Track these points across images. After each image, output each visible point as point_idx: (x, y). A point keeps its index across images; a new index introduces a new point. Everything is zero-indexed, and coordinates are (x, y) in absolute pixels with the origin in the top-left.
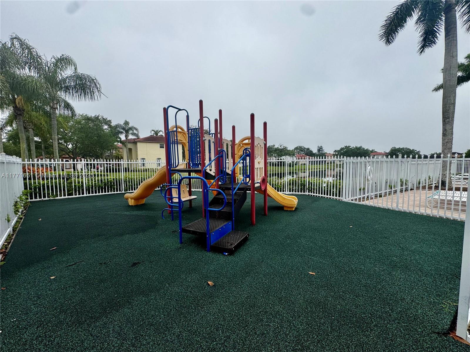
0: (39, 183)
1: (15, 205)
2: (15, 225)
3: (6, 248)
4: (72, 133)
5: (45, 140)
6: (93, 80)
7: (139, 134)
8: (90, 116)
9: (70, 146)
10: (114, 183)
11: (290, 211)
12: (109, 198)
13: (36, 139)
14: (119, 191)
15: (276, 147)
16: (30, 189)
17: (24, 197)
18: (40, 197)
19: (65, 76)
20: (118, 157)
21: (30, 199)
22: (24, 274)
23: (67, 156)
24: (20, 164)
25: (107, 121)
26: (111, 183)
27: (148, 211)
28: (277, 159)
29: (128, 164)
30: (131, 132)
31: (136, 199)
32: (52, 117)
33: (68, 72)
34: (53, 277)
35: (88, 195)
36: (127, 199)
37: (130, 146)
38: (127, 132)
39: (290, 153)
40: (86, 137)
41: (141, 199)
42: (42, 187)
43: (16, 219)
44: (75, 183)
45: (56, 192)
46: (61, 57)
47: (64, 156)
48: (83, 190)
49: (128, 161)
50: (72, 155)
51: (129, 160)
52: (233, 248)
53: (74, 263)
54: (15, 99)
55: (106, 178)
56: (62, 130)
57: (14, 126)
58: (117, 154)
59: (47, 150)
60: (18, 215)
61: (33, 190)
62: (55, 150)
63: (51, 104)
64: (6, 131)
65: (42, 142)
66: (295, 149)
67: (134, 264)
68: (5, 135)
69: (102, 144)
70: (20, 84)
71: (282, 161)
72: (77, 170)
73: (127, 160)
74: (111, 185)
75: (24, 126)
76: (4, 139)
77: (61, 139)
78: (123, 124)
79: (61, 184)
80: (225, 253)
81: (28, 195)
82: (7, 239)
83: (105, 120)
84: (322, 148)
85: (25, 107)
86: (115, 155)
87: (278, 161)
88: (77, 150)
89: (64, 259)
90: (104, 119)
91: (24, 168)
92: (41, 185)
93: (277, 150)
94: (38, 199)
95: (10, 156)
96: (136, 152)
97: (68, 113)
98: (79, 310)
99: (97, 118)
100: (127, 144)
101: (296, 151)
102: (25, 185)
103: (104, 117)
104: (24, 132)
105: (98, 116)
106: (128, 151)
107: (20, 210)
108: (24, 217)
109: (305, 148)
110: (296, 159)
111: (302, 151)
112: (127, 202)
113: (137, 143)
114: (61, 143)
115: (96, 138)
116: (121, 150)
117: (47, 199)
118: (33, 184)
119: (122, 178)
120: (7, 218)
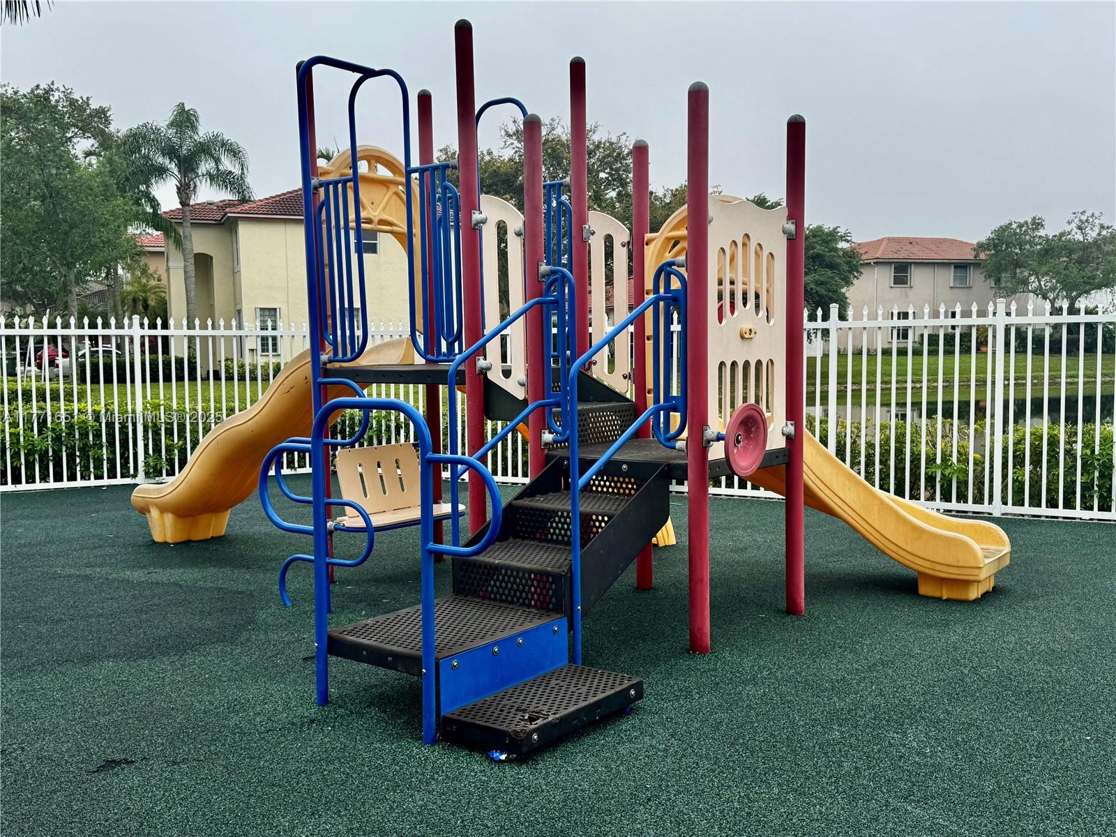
7: (249, 180)
10: (98, 435)
11: (948, 600)
12: (73, 504)
14: (122, 476)
20: (145, 300)
25: (90, 115)
26: (84, 435)
27: (228, 571)
28: (1051, 306)
29: (191, 339)
30: (205, 166)
31: (187, 510)
36: (144, 511)
37: (201, 242)
38: (187, 166)
41: (206, 516)
49: (191, 326)
51: (197, 322)
52: (535, 730)
55: (63, 408)
58: (137, 288)
69: (66, 234)
71: (1083, 318)
73: (185, 322)
78: (170, 126)
80: (496, 754)
83: (81, 109)
86: (129, 294)
90: (72, 103)
96: (234, 273)
99: (42, 100)
100: (189, 230)
103: (76, 96)
105: (48, 91)
106: (192, 268)
112: (145, 526)
113: (237, 225)
115: (38, 203)
116: (155, 266)
119: (134, 411)
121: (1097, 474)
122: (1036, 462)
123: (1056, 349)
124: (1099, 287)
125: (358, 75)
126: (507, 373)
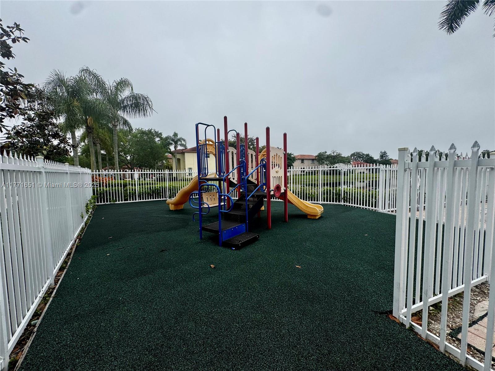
0: (103, 190)
1: (86, 206)
2: (86, 221)
3: (81, 236)
4: (130, 146)
5: (109, 152)
6: (146, 98)
7: (187, 145)
8: (144, 130)
9: (129, 158)
10: (160, 191)
11: (313, 219)
12: (156, 203)
13: (102, 152)
14: (165, 198)
15: (328, 153)
16: (97, 194)
17: (92, 201)
18: (104, 202)
19: (123, 97)
20: (168, 167)
21: (97, 203)
22: (91, 251)
23: (126, 167)
24: (90, 174)
25: (159, 134)
26: (158, 191)
27: (184, 215)
28: (329, 167)
29: (177, 173)
30: (179, 143)
31: (176, 204)
32: (114, 134)
33: (126, 93)
34: (109, 254)
35: (139, 201)
36: (169, 204)
37: (178, 156)
38: (176, 143)
39: (345, 161)
40: (141, 149)
41: (180, 205)
42: (105, 193)
43: (87, 217)
44: (130, 190)
45: (116, 197)
46: (120, 80)
47: (124, 167)
48: (136, 196)
49: (177, 171)
50: (130, 166)
51: (178, 170)
52: (240, 244)
53: (122, 247)
54: (87, 119)
55: (154, 186)
56: (122, 143)
57: (86, 141)
58: (167, 164)
59: (110, 162)
60: (88, 214)
61: (99, 196)
62: (116, 162)
63: (113, 122)
64: (81, 146)
65: (107, 155)
66: (351, 155)
67: (163, 251)
68: (80, 149)
69: (154, 155)
70: (91, 107)
71: (335, 169)
72: (134, 179)
73: (175, 170)
74: (157, 193)
75: (93, 142)
76: (79, 153)
77: (121, 152)
78: (173, 136)
79: (119, 191)
80: (233, 248)
81: (95, 200)
82: (81, 231)
83: (157, 133)
84: (386, 154)
85: (94, 126)
86: (166, 165)
87: (330, 169)
88: (135, 161)
89: (116, 245)
90: (155, 132)
91: (93, 177)
92: (105, 192)
93: (329, 157)
94: (103, 203)
95: (83, 168)
96: (184, 162)
97: (126, 128)
98: (122, 273)
99: (150, 131)
100: (176, 154)
101: (352, 158)
102: (94, 190)
103: (156, 131)
104: (93, 147)
105: (151, 130)
106: (177, 161)
107: (90, 211)
108: (92, 216)
109: (363, 154)
110: (353, 167)
111: (360, 157)
112: (169, 207)
113: (185, 153)
114: (121, 155)
115: (149, 149)
116: (170, 161)
117: (109, 203)
118: (99, 190)
119: (167, 186)
120: (81, 215)
121: (338, 196)
122: (327, 194)
123: (330, 174)
124: (337, 163)
125: (207, 126)
126: (234, 179)
